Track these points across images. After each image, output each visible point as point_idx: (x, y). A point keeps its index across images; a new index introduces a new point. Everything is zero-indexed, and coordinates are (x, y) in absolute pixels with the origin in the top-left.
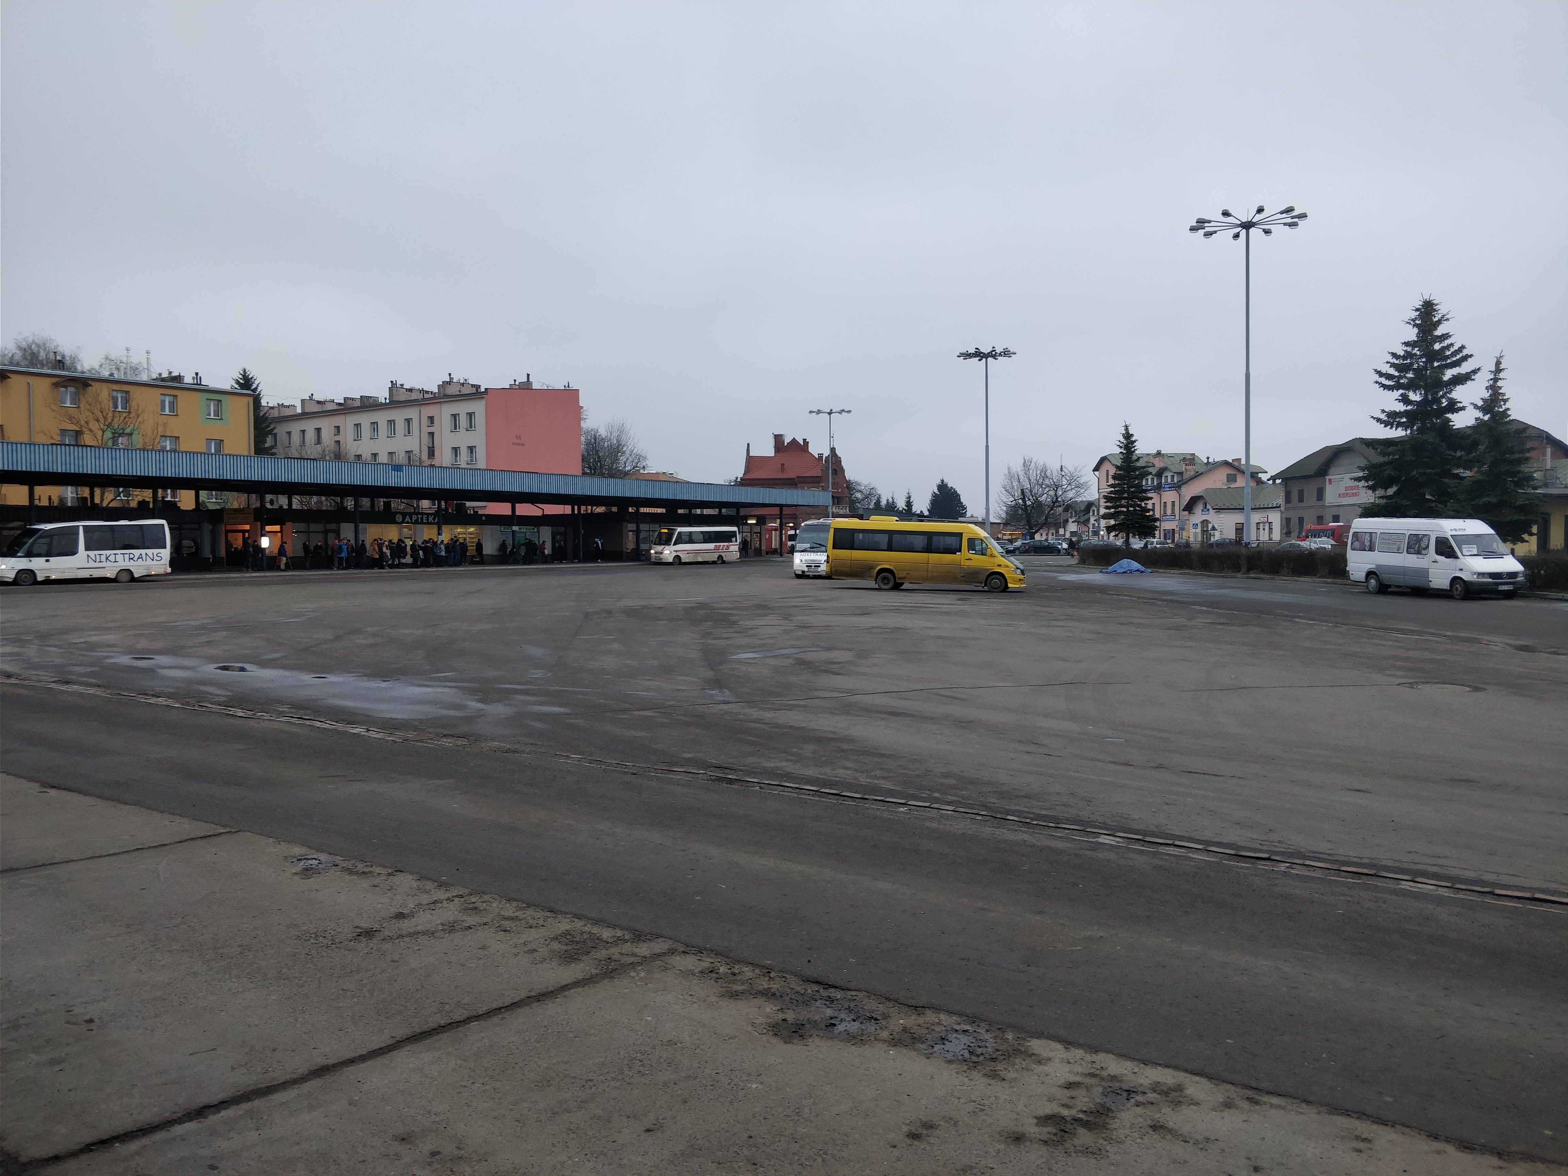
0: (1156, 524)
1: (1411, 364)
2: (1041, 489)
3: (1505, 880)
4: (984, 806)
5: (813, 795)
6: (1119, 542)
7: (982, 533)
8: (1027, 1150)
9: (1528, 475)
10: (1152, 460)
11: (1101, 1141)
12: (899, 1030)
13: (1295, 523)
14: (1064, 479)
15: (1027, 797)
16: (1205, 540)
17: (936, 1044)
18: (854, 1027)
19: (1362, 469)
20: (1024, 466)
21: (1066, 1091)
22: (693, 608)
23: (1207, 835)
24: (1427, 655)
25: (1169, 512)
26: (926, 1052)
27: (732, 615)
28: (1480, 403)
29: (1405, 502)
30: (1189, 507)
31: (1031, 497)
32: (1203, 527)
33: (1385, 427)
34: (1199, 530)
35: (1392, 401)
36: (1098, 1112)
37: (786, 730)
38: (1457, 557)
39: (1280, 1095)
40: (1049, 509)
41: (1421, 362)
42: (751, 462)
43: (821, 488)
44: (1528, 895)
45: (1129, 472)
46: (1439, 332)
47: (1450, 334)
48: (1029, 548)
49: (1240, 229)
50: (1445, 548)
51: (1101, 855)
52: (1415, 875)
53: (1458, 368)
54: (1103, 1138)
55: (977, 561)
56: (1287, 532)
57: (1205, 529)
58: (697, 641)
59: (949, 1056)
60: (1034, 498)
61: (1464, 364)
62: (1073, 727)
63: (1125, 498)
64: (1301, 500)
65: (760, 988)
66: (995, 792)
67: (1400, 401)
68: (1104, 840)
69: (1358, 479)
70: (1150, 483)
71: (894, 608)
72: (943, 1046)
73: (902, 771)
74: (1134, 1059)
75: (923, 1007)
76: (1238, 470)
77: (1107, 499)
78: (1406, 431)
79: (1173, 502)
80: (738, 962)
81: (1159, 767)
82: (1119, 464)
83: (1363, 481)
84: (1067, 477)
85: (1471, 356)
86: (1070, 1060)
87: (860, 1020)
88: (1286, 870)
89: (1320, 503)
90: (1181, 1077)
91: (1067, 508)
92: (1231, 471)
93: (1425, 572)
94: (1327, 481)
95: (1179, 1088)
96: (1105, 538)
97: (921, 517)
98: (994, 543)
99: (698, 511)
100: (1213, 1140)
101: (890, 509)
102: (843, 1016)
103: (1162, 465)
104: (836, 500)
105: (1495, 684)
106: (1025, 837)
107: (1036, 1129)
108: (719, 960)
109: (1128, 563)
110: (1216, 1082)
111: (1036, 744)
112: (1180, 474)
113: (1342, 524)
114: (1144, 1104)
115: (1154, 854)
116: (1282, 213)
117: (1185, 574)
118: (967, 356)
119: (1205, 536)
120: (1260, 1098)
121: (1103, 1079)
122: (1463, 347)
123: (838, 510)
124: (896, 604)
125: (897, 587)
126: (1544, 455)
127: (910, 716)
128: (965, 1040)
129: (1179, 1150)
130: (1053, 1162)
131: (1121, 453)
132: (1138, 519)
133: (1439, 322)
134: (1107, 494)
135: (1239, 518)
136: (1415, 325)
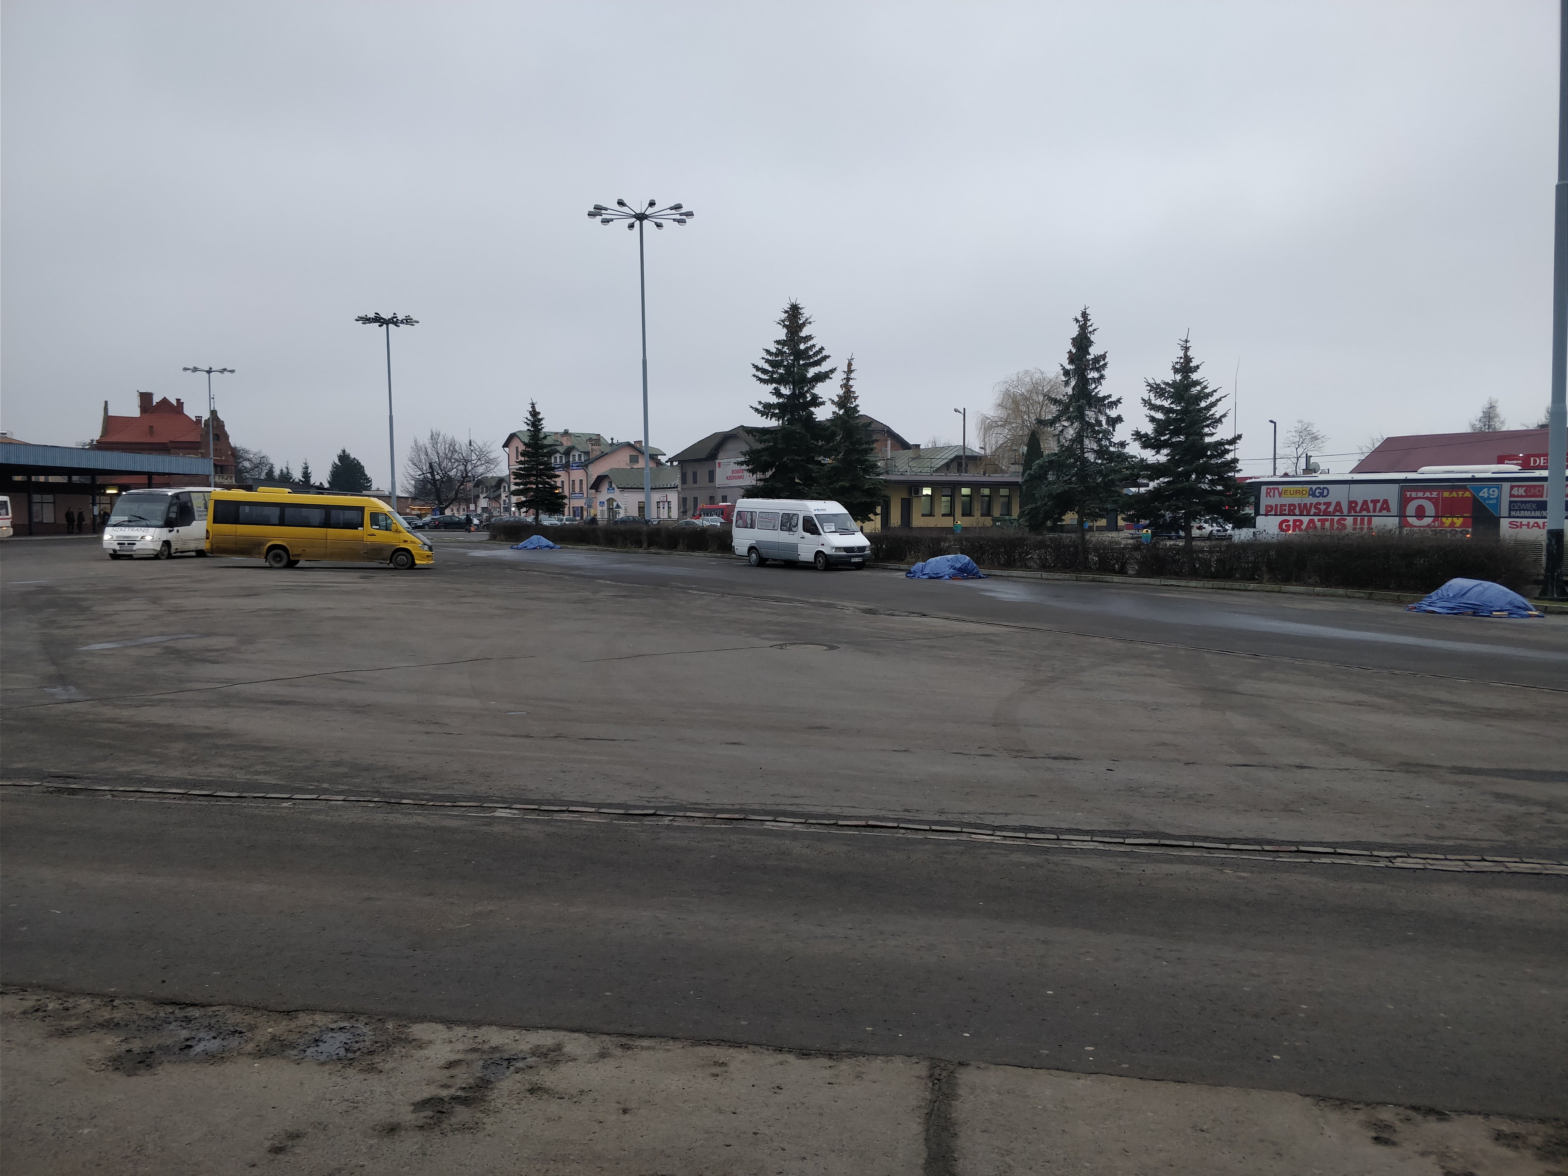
0: (564, 501)
1: (782, 361)
2: (450, 464)
3: (846, 812)
4: (378, 793)
5: (179, 799)
6: (530, 519)
7: (386, 507)
8: (403, 1139)
9: (872, 463)
10: (560, 439)
11: (479, 1115)
12: (267, 1040)
13: (690, 503)
14: (473, 454)
15: (425, 778)
16: (611, 517)
17: (308, 1047)
18: (214, 1045)
19: (744, 454)
20: (432, 439)
21: (445, 1071)
22: (30, 593)
23: (600, 798)
24: (795, 620)
25: (577, 490)
26: (297, 1057)
27: (84, 599)
28: (836, 399)
29: (779, 485)
30: (596, 486)
31: (439, 471)
32: (609, 505)
33: (762, 416)
34: (605, 508)
35: (766, 394)
36: (477, 1086)
37: (148, 729)
38: (820, 534)
39: (651, 1037)
40: (459, 484)
41: (790, 359)
42: (110, 422)
43: (200, 455)
44: (863, 823)
45: (537, 450)
46: (803, 334)
47: (812, 336)
48: (439, 523)
49: (634, 220)
50: (811, 527)
51: (497, 829)
52: (777, 815)
53: (819, 367)
54: (480, 1111)
55: (381, 536)
56: (684, 512)
57: (611, 507)
58: (36, 631)
59: (322, 1058)
60: (444, 472)
61: (824, 363)
62: (475, 703)
63: (534, 475)
64: (695, 482)
65: (101, 1020)
66: (390, 777)
67: (773, 394)
68: (500, 813)
69: (741, 463)
70: (558, 461)
71: (286, 588)
72: (316, 1048)
73: (287, 764)
74: (516, 1026)
75: (296, 1011)
76: (640, 452)
77: (517, 475)
78: (779, 421)
79: (581, 480)
80: (73, 994)
81: (558, 737)
82: (527, 441)
83: (745, 465)
84: (477, 452)
85: (829, 357)
86: (452, 1040)
87: (222, 1036)
88: (669, 823)
89: (711, 484)
90: (562, 1036)
91: (478, 484)
92: (634, 453)
93: (794, 547)
94: (717, 464)
95: (559, 1048)
96: (517, 514)
97: (320, 490)
98: (400, 518)
99: (42, 479)
100: (587, 1092)
101: (285, 480)
102: (201, 1035)
103: (570, 444)
104: (219, 469)
105: (846, 643)
106: (420, 819)
107: (413, 1116)
108: (48, 996)
109: (537, 539)
110: (592, 1035)
111: (436, 723)
112: (587, 453)
113: (730, 504)
114: (523, 1069)
115: (548, 822)
116: (671, 209)
117: (591, 549)
118: (366, 320)
119: (611, 514)
120: (631, 1043)
121: (484, 1052)
122: (822, 349)
123: (221, 480)
124: (289, 584)
125: (291, 565)
126: (886, 446)
127: (301, 703)
128: (342, 1037)
129: (553, 1107)
130: (428, 1145)
131: (528, 430)
132: (547, 496)
133: (804, 324)
134: (516, 471)
135: (640, 497)
136: (785, 326)
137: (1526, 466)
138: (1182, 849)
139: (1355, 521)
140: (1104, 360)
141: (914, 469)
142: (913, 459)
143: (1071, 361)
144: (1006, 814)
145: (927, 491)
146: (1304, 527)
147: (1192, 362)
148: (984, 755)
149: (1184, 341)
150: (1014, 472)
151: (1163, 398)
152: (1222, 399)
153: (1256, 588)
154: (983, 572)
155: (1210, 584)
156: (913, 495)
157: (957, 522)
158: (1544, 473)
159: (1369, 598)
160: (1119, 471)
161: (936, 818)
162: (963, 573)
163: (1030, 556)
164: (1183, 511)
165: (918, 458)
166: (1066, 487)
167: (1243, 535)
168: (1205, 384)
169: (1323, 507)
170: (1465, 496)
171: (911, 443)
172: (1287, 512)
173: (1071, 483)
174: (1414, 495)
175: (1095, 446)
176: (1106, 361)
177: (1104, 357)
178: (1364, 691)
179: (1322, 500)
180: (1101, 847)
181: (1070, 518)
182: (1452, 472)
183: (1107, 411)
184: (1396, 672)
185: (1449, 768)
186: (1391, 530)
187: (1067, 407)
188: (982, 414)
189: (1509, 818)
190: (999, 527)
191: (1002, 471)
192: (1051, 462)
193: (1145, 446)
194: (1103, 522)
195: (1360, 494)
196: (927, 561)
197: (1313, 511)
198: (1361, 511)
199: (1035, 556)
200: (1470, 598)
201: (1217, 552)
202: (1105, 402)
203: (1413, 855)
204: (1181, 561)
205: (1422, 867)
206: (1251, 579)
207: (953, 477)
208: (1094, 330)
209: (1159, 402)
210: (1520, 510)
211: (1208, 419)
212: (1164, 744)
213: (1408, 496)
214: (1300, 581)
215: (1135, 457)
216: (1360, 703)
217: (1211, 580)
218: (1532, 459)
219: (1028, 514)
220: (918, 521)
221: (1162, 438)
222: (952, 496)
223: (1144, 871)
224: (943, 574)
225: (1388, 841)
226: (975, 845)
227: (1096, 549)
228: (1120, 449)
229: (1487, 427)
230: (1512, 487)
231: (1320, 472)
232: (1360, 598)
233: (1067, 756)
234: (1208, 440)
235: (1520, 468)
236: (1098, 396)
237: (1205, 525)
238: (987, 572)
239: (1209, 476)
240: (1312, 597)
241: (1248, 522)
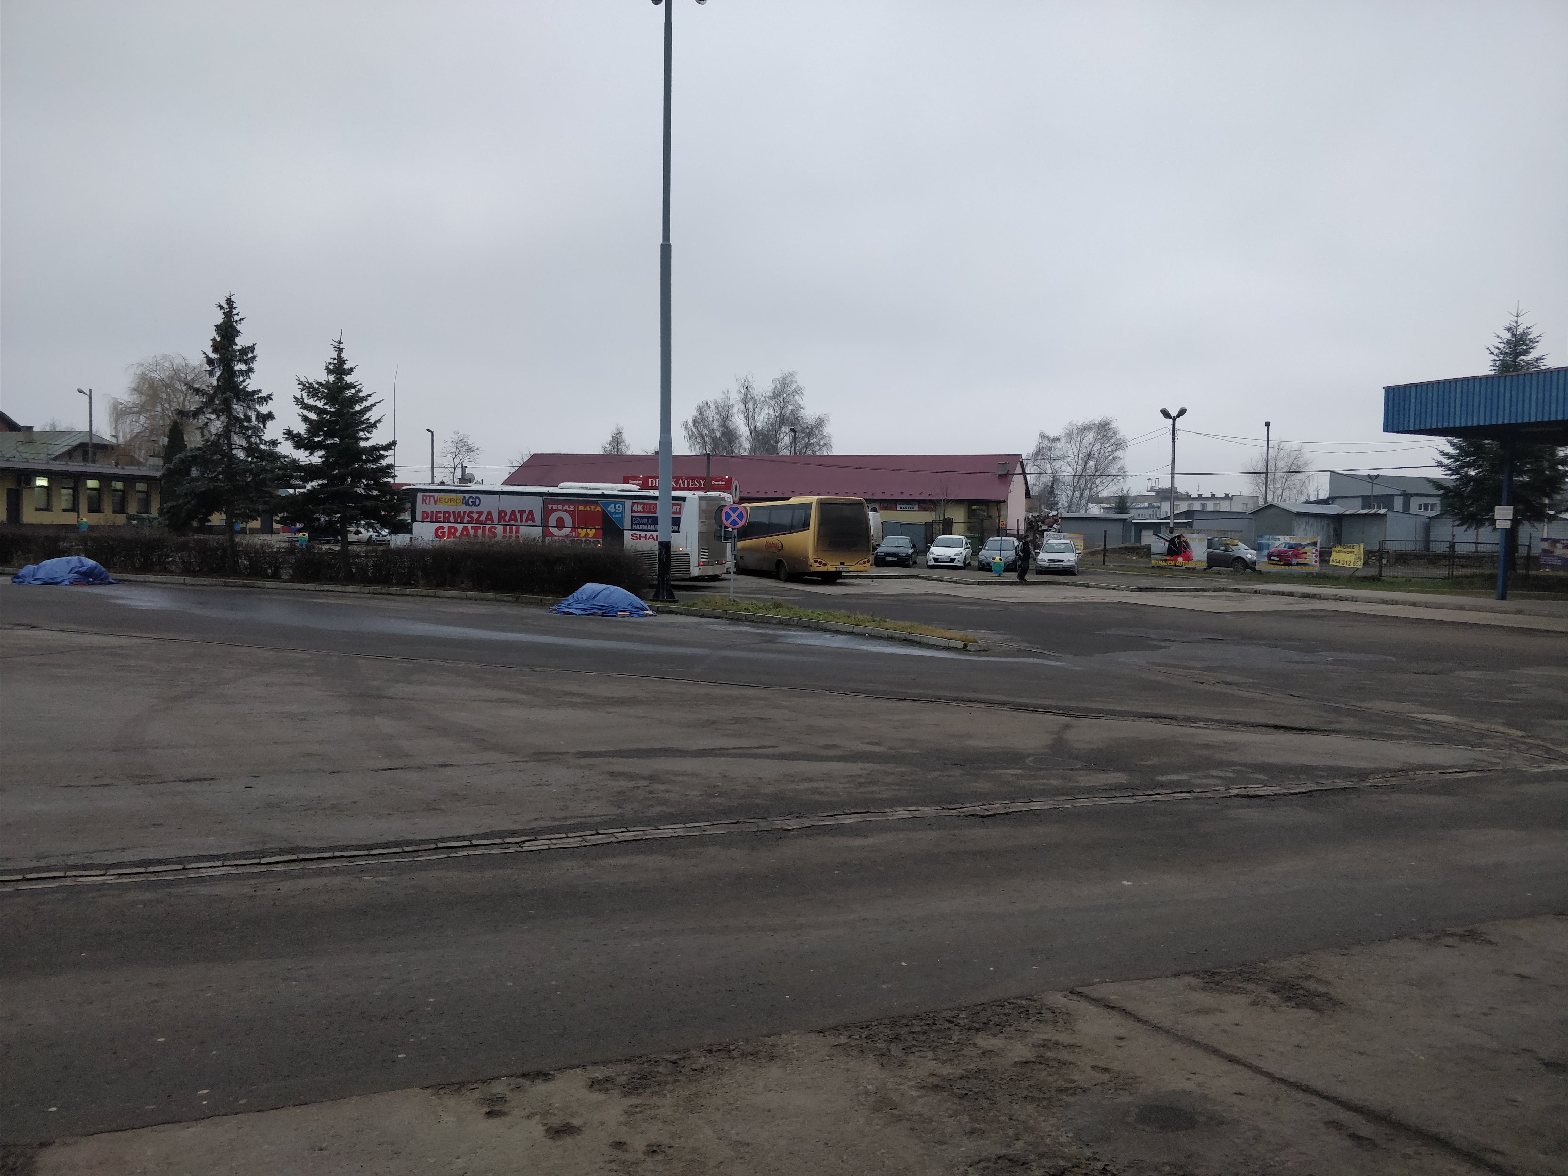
137: (644, 486)
138: (320, 861)
139: (505, 530)
140: (253, 352)
141: (24, 455)
142: (24, 443)
143: (216, 348)
144: (123, 849)
145: (42, 482)
146: (458, 534)
147: (345, 364)
148: (100, 786)
149: (337, 342)
150: (153, 466)
151: (316, 398)
152: (377, 404)
153: (412, 593)
154: (112, 576)
155: (366, 589)
156: (23, 485)
157: (82, 519)
158: (656, 493)
159: (516, 602)
160: (271, 471)
161: (33, 864)
162: (87, 577)
163: (171, 559)
164: (339, 515)
165: (31, 442)
166: (211, 485)
167: (399, 540)
168: (359, 387)
169: (475, 516)
170: (597, 510)
171: (21, 424)
172: (442, 519)
173: (218, 480)
174: (555, 507)
175: (244, 443)
176: (255, 354)
177: (252, 349)
178: (508, 688)
179: (474, 509)
180: (233, 871)
181: (217, 519)
182: (587, 488)
183: (257, 406)
184: (536, 669)
185: (573, 754)
186: (534, 539)
187: (211, 399)
188: (113, 398)
189: (620, 793)
190: (134, 526)
191: (139, 464)
192: (194, 457)
193: (298, 446)
194: (256, 524)
195: (509, 505)
196: (41, 564)
197: (466, 519)
198: (509, 521)
199: (177, 560)
200: (600, 601)
201: (374, 557)
202: (255, 397)
203: (539, 838)
204: (337, 566)
205: (547, 848)
206: (408, 584)
207: (76, 466)
208: (240, 320)
209: (312, 402)
210: (639, 524)
211: (363, 423)
212: (309, 755)
213: (550, 508)
214: (453, 585)
215: (288, 457)
216: (503, 700)
217: (368, 585)
218: (650, 480)
219: (168, 512)
220: (30, 516)
221: (317, 439)
222: (75, 490)
223: (279, 890)
224: (62, 579)
225: (519, 827)
226: (78, 890)
227: (247, 553)
228: (271, 448)
229: (615, 450)
230: (633, 504)
231: (475, 482)
232: (508, 601)
233: (201, 777)
234: (363, 444)
235: (640, 488)
236: (247, 389)
237: (362, 530)
238: (118, 576)
239: (364, 481)
240: (465, 601)
241: (404, 528)
